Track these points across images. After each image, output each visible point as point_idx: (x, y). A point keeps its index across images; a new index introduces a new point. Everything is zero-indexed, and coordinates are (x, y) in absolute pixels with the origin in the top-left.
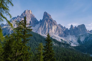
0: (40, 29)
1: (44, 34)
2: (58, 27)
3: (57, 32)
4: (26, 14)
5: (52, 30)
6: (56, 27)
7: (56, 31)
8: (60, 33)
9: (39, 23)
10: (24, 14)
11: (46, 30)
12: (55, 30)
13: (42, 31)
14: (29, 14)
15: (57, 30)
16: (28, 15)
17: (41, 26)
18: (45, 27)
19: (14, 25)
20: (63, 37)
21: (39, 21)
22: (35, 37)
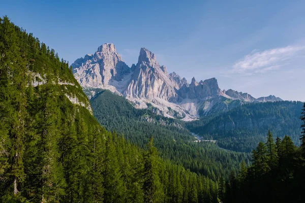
0: (130, 87)
1: (137, 97)
2: (164, 84)
3: (163, 93)
4: (104, 53)
5: (153, 89)
6: (161, 83)
7: (161, 91)
8: (169, 94)
9: (131, 71)
10: (100, 54)
11: (141, 90)
12: (159, 89)
13: (133, 91)
14: (109, 52)
15: (163, 88)
16: (108, 54)
17: (133, 81)
18: (140, 82)
19: (81, 81)
20: (174, 102)
21: (130, 66)
22: (117, 107)
